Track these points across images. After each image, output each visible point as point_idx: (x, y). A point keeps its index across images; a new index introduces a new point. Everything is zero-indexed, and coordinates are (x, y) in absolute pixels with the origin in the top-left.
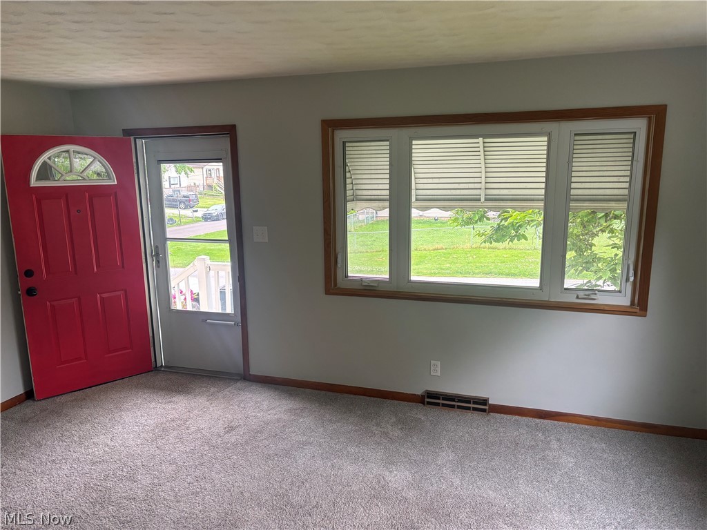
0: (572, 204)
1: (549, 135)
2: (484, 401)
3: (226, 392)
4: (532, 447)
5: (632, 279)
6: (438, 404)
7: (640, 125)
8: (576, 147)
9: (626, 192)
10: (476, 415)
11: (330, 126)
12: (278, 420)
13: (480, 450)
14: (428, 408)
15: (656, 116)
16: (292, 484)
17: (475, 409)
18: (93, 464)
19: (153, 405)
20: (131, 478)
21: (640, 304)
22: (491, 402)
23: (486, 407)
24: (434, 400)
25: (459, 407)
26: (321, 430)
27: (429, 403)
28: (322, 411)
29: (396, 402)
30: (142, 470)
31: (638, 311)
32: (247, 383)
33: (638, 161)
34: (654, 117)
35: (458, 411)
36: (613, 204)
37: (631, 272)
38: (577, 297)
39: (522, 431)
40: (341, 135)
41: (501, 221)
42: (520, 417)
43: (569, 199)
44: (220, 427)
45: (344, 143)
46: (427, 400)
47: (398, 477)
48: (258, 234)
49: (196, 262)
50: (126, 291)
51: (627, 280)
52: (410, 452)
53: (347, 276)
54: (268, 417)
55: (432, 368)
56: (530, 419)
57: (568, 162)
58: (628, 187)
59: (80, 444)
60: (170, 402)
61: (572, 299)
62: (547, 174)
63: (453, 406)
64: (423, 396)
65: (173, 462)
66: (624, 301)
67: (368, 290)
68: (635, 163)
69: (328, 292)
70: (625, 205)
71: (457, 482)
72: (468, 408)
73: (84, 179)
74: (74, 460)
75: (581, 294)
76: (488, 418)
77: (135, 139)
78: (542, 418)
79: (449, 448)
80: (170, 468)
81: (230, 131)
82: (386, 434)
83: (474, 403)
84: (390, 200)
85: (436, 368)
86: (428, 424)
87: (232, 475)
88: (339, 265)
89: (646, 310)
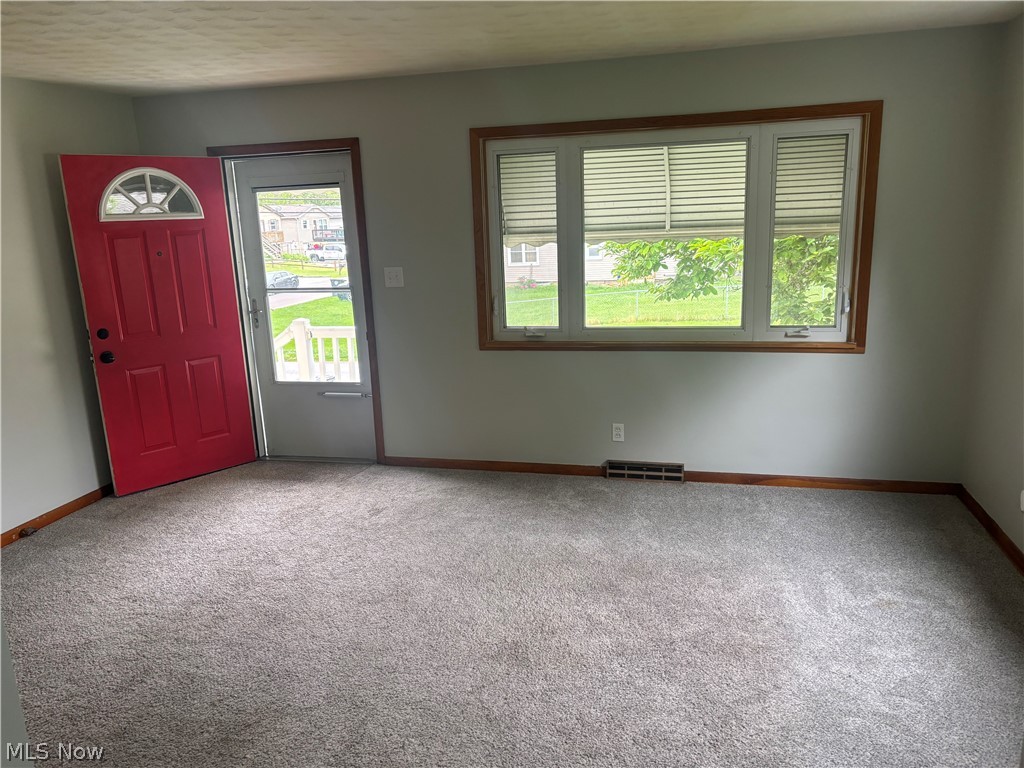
0: (777, 229)
1: (749, 140)
2: (679, 468)
3: (359, 476)
4: (738, 511)
5: (847, 309)
6: (623, 476)
7: (852, 126)
8: (779, 156)
9: (839, 211)
10: (669, 485)
11: (481, 136)
12: (433, 500)
13: (680, 516)
14: (611, 481)
15: (871, 113)
16: (465, 555)
17: (667, 478)
18: (219, 552)
19: (269, 494)
20: (273, 562)
21: (857, 340)
22: (685, 469)
23: (682, 475)
24: (617, 470)
25: (649, 477)
26: (487, 506)
27: (612, 475)
28: (484, 489)
29: (571, 476)
30: (280, 555)
31: (855, 346)
32: (382, 467)
33: (851, 169)
34: (868, 115)
35: (648, 482)
36: (825, 227)
37: (847, 301)
38: (786, 336)
39: (725, 497)
40: (494, 147)
41: (682, 271)
42: (721, 484)
43: (773, 222)
44: (362, 510)
45: (498, 156)
46: (609, 471)
47: (588, 543)
48: (391, 277)
49: (292, 327)
50: (219, 356)
51: (843, 311)
52: (598, 521)
53: (505, 327)
54: (418, 498)
55: (614, 433)
56: (735, 485)
57: (772, 173)
58: (840, 205)
59: (195, 534)
60: (292, 490)
61: (780, 338)
62: (746, 192)
63: (641, 477)
64: (604, 468)
65: (316, 545)
66: (839, 336)
67: (533, 342)
68: (848, 171)
69: (483, 346)
70: (836, 228)
71: (656, 545)
72: (660, 478)
73: (164, 212)
74: (193, 550)
75: (790, 332)
76: (684, 486)
77: (223, 159)
78: (748, 484)
79: (642, 516)
80: (314, 551)
81: (351, 146)
82: (565, 506)
83: (667, 471)
84: (558, 232)
85: (619, 432)
86: (614, 495)
87: (392, 553)
88: (496, 312)
89: (864, 345)
